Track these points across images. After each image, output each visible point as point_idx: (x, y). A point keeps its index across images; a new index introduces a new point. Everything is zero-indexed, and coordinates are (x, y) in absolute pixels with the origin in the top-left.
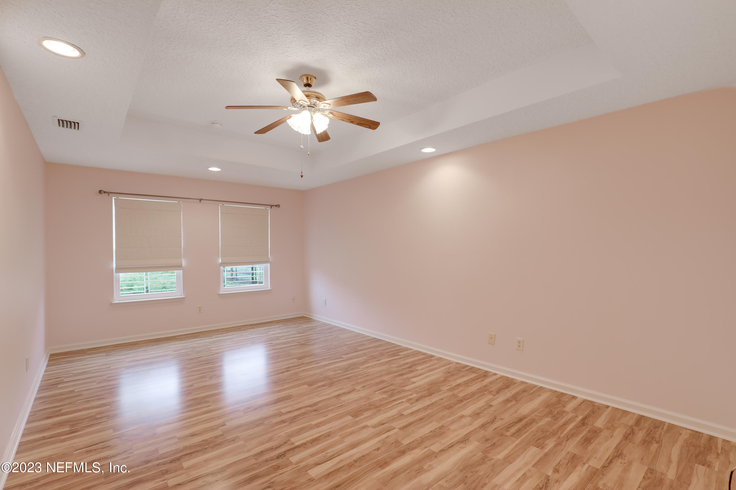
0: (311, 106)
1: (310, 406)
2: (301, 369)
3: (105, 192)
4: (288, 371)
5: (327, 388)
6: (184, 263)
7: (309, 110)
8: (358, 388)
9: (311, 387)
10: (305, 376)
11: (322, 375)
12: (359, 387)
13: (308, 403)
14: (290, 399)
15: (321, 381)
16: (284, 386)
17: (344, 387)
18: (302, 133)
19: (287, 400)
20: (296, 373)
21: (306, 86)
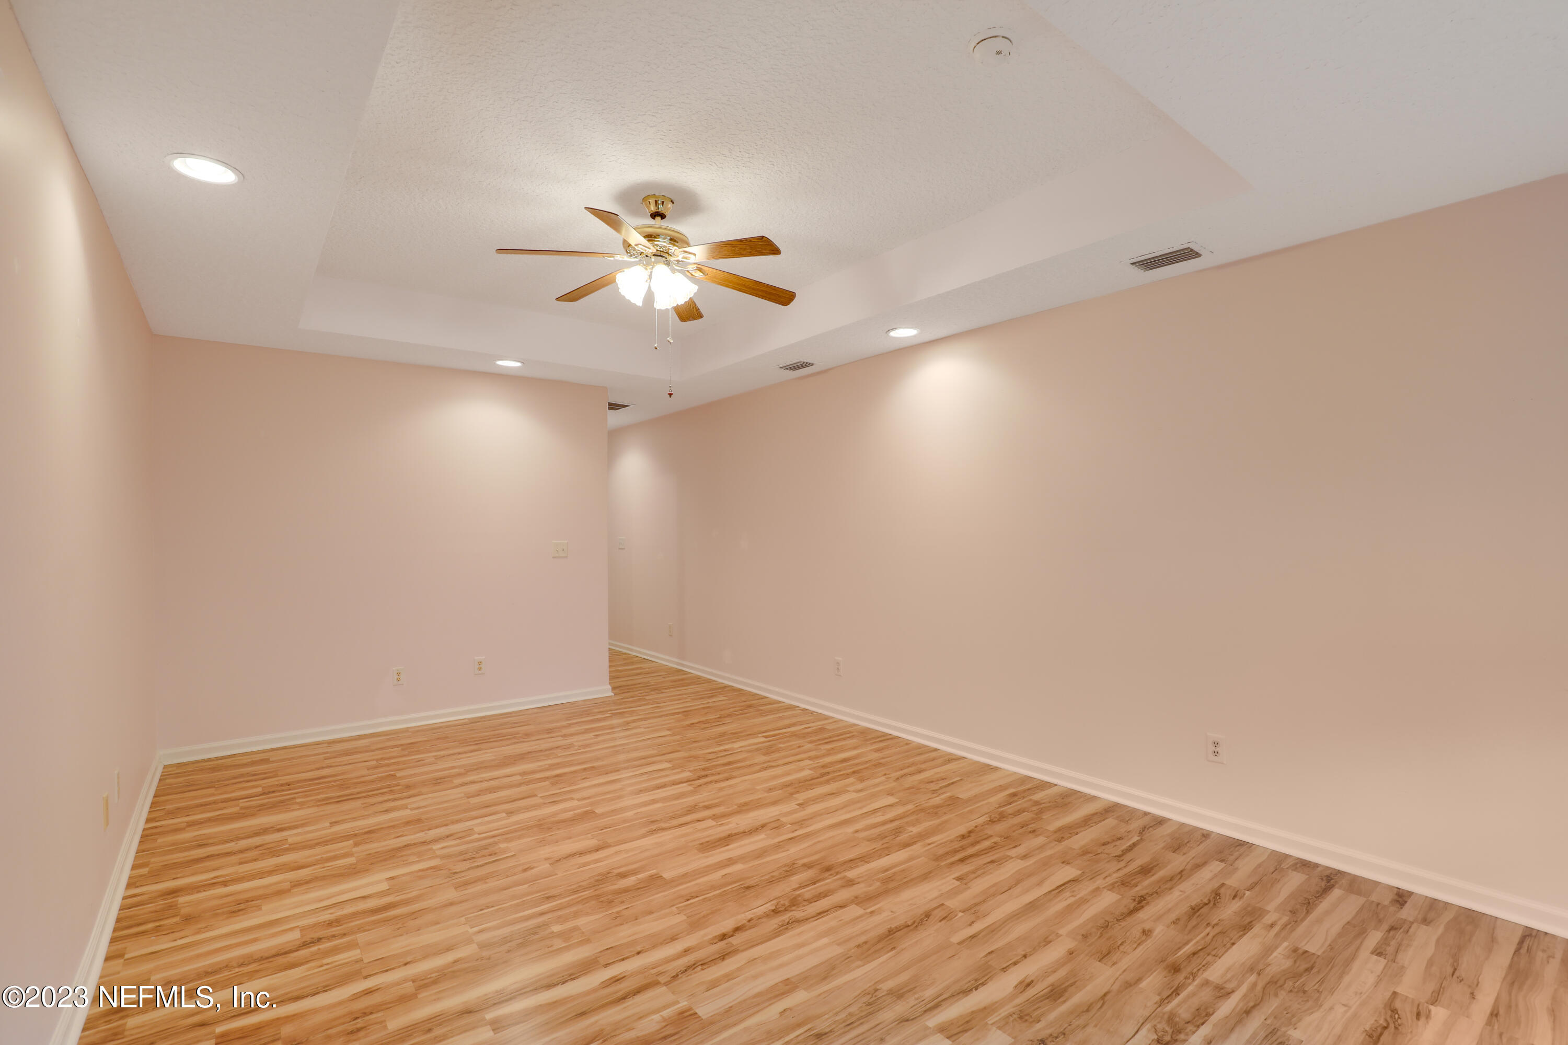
1: (663, 829)
2: (678, 947)
4: (723, 937)
5: (616, 868)
8: (546, 866)
9: (654, 872)
10: (667, 911)
11: (618, 912)
12: (540, 868)
13: (666, 836)
14: (702, 844)
15: (626, 890)
16: (723, 876)
17: (575, 871)
19: (707, 842)
20: (695, 925)
21: (654, 216)
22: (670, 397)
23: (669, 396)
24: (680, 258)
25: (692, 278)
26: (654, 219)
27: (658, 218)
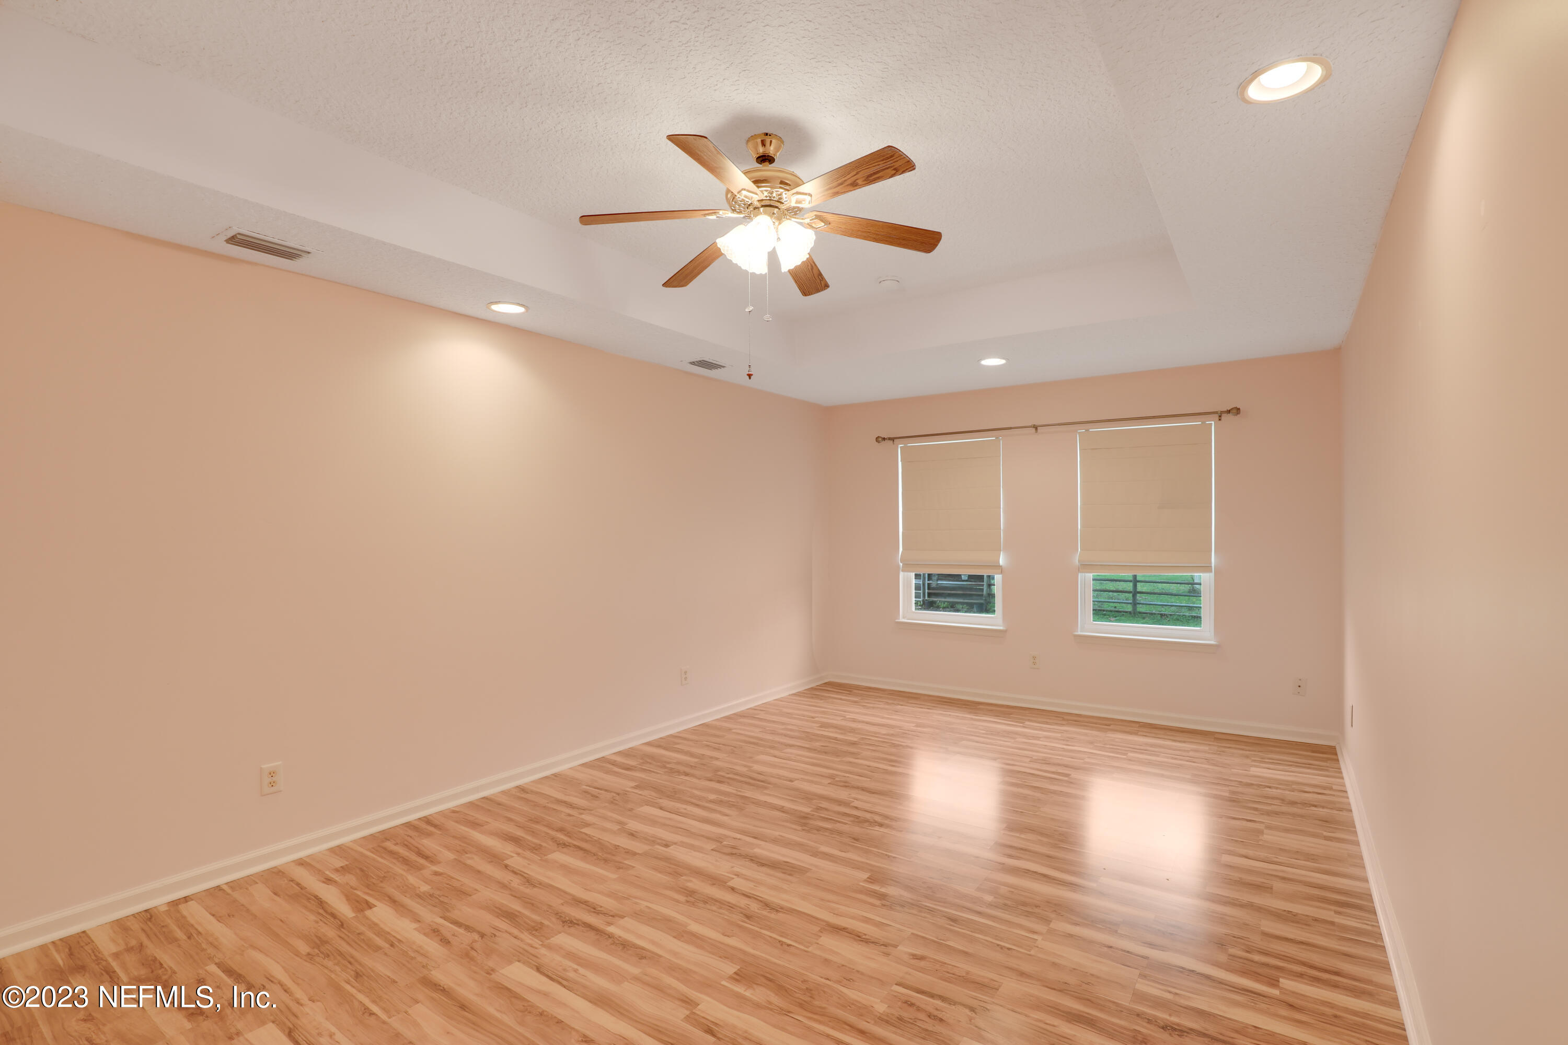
0: (770, 205)
3: (884, 439)
6: (1002, 561)
7: (765, 213)
18: (750, 271)
22: (750, 378)
23: (748, 377)
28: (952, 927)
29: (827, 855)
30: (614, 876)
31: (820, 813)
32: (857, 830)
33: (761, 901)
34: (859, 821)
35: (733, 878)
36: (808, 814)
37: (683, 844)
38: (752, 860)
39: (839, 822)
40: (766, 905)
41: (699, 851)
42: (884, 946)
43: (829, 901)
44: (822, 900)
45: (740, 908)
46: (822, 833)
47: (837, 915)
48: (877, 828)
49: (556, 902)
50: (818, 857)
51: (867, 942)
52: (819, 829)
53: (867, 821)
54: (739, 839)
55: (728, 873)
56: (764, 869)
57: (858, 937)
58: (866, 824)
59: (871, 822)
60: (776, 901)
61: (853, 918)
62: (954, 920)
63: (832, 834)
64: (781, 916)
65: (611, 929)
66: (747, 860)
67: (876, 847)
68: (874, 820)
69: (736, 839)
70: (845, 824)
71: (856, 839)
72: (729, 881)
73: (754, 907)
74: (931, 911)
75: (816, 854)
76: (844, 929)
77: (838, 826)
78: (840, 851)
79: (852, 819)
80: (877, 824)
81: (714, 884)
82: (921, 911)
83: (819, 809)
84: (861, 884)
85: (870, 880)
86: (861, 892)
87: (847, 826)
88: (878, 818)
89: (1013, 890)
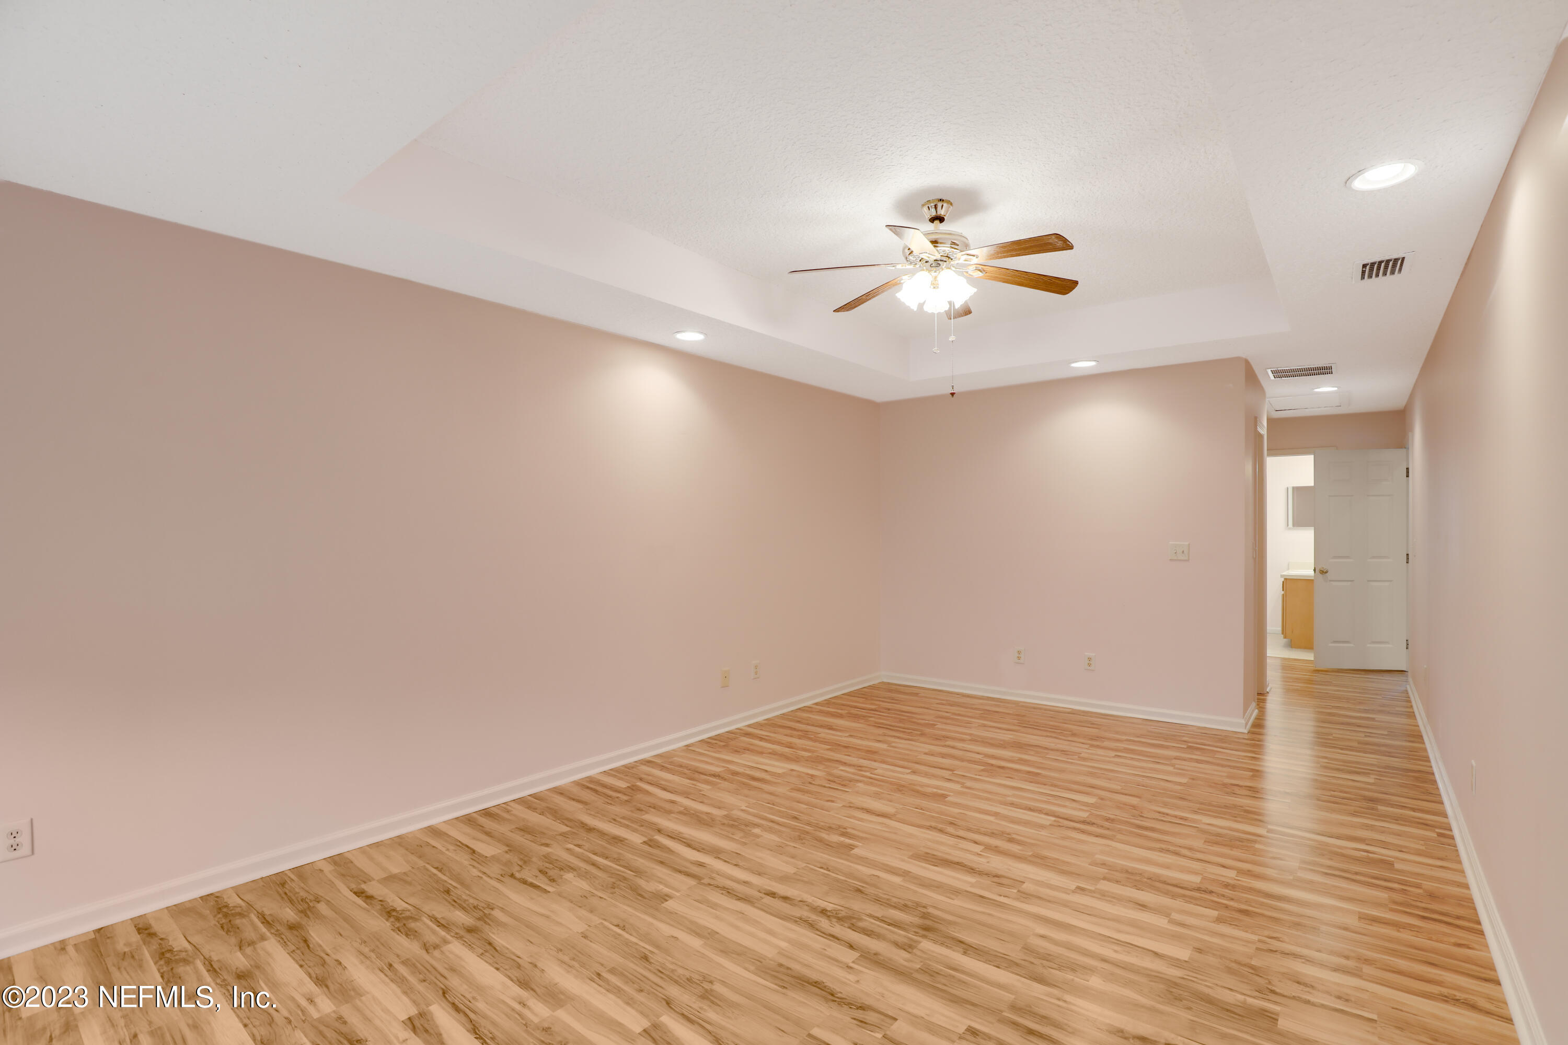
21: (932, 220)
24: (961, 261)
25: (971, 281)
26: (933, 223)
27: (937, 222)
28: (798, 814)
29: (893, 873)
30: (1097, 856)
31: (905, 937)
32: (858, 905)
33: (947, 833)
34: (850, 920)
35: (981, 851)
36: (924, 936)
37: (1065, 891)
38: (972, 869)
39: (877, 919)
40: (941, 831)
41: (1039, 881)
42: (851, 806)
43: (890, 832)
44: (895, 833)
45: (962, 829)
46: (900, 901)
47: (883, 823)
48: (830, 907)
49: (1119, 836)
50: (903, 871)
51: (863, 808)
52: (904, 908)
53: (840, 919)
54: (1001, 896)
55: (990, 857)
56: (956, 860)
57: (868, 811)
58: (842, 914)
59: (835, 917)
60: (936, 834)
61: (871, 822)
62: (795, 818)
63: (888, 899)
64: (928, 824)
65: (1053, 819)
66: (977, 870)
67: (838, 880)
68: (830, 920)
69: (1004, 896)
70: (871, 916)
71: (859, 891)
72: (983, 850)
73: (950, 829)
74: (809, 824)
75: (905, 874)
76: (878, 815)
77: (879, 911)
78: (879, 877)
79: (861, 924)
80: (829, 914)
81: (996, 847)
82: (817, 824)
83: (908, 947)
84: (861, 844)
85: (851, 847)
86: (862, 838)
87: (868, 912)
88: (824, 923)
89: (731, 836)
